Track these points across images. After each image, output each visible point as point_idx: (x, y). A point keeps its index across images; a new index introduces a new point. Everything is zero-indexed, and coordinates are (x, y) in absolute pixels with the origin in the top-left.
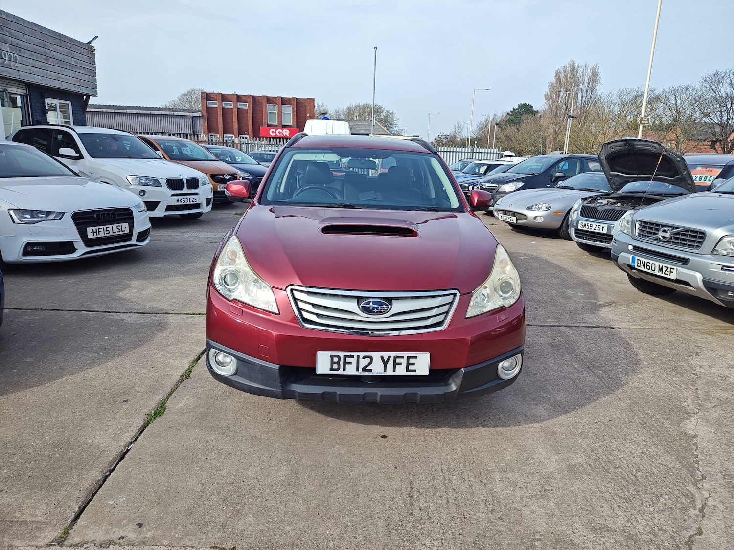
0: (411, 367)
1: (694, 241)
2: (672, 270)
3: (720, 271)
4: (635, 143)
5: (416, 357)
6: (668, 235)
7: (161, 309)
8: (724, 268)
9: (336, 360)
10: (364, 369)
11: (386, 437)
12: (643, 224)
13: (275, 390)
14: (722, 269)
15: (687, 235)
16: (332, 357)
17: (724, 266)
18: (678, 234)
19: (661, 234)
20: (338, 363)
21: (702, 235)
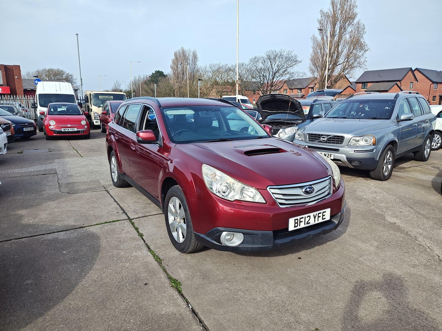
0: (324, 217)
1: (339, 141)
2: (331, 155)
3: (354, 153)
4: (277, 96)
5: (325, 212)
6: (325, 139)
7: (74, 226)
8: (356, 151)
9: (296, 221)
10: (307, 223)
11: (301, 258)
12: (311, 135)
13: (269, 245)
14: (355, 152)
15: (335, 138)
16: (295, 220)
17: (355, 150)
18: (330, 138)
19: (322, 139)
20: (297, 223)
21: (342, 138)
